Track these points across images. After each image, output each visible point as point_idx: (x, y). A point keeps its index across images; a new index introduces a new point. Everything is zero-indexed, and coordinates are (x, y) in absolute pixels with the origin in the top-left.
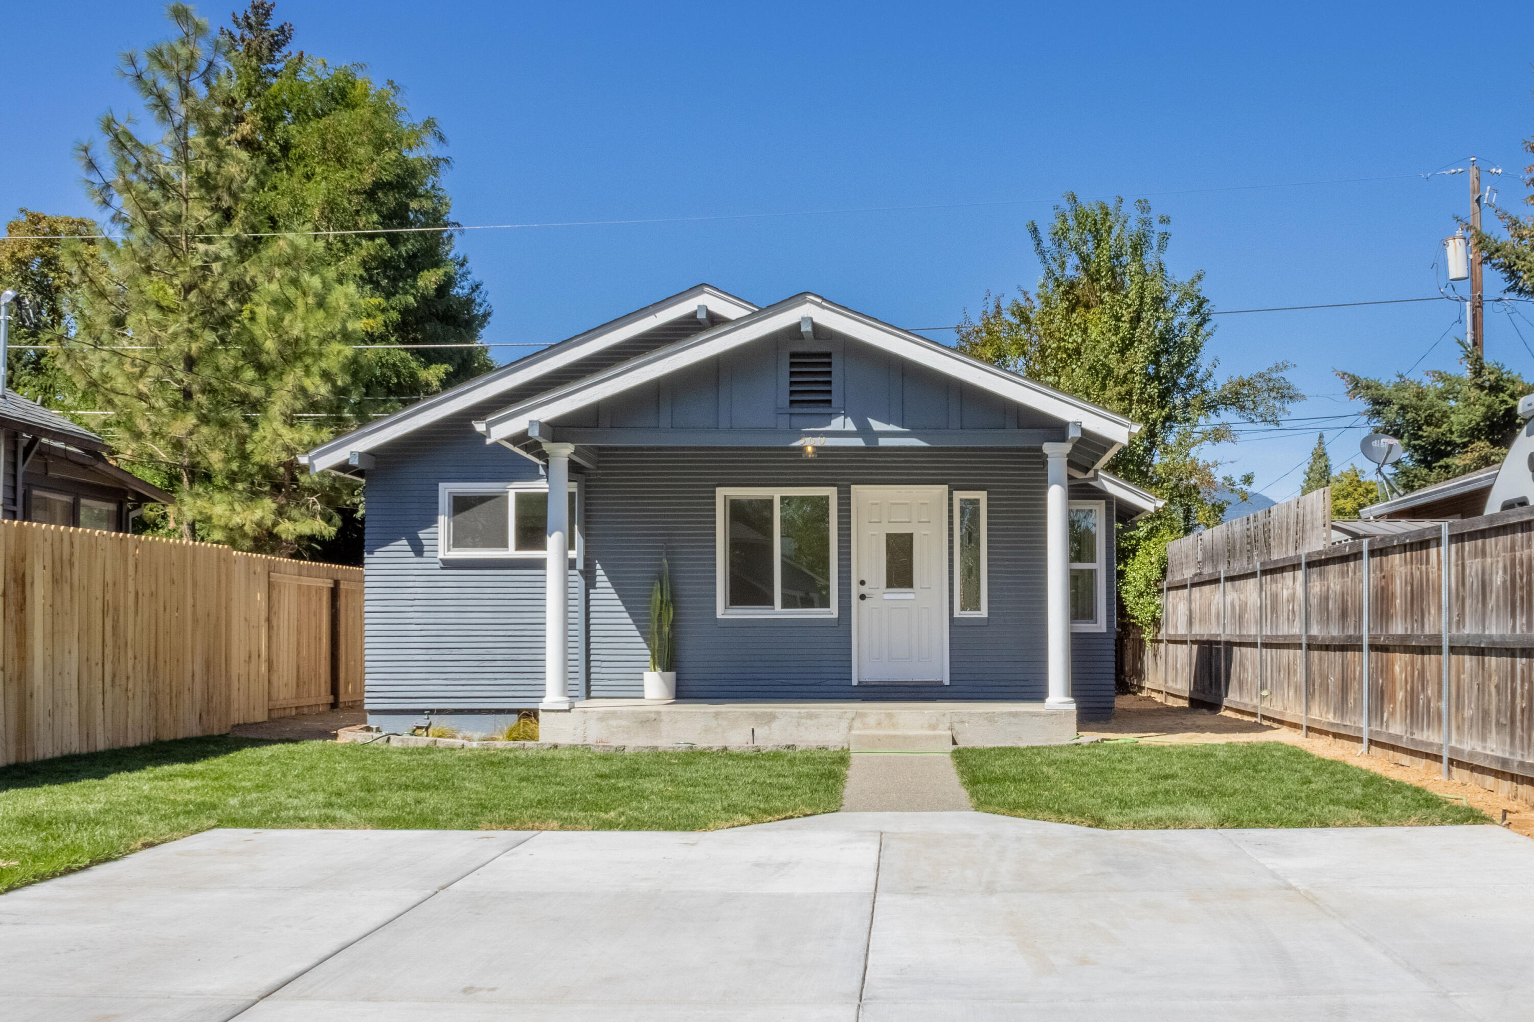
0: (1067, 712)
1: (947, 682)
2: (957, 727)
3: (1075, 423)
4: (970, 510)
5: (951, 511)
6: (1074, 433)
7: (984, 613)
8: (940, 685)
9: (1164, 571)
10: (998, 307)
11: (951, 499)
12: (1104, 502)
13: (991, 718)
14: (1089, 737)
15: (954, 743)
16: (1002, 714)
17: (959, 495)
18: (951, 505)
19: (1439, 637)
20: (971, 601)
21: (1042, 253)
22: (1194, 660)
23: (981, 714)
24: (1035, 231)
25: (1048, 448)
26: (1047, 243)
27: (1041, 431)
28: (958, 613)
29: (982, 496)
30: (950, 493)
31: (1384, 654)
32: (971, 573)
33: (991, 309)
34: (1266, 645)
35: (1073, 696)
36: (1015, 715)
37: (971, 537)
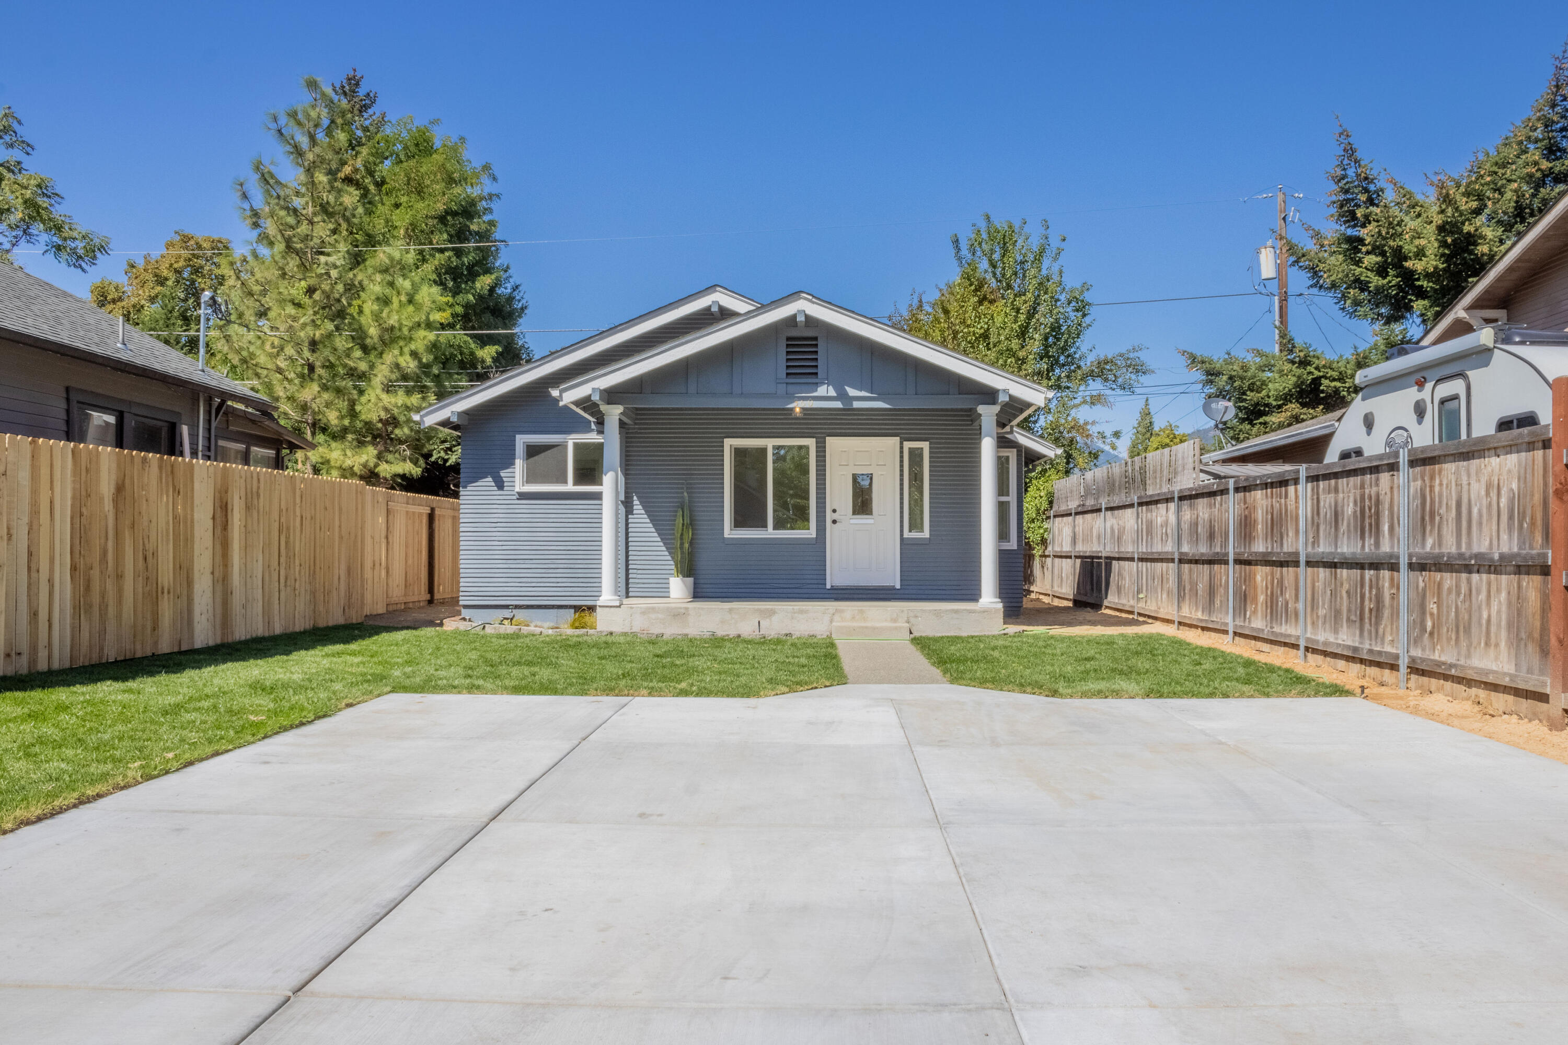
0: (997, 610)
1: (898, 586)
2: (913, 620)
3: (1004, 390)
4: (916, 456)
5: (902, 457)
6: (1003, 398)
7: (926, 534)
8: (893, 588)
9: (1051, 503)
10: (921, 301)
11: (902, 448)
12: (1015, 450)
13: (938, 613)
14: (1012, 629)
15: (911, 633)
16: (947, 611)
17: (907, 445)
18: (902, 452)
19: (1297, 554)
20: (915, 524)
21: (960, 259)
22: (1078, 571)
23: (930, 611)
24: (956, 242)
25: (981, 409)
26: (965, 252)
27: (976, 396)
28: (907, 534)
29: (925, 446)
30: (901, 443)
31: (1247, 567)
32: (916, 504)
33: (915, 303)
34: (1141, 560)
35: (1000, 598)
36: (956, 611)
37: (916, 478)
